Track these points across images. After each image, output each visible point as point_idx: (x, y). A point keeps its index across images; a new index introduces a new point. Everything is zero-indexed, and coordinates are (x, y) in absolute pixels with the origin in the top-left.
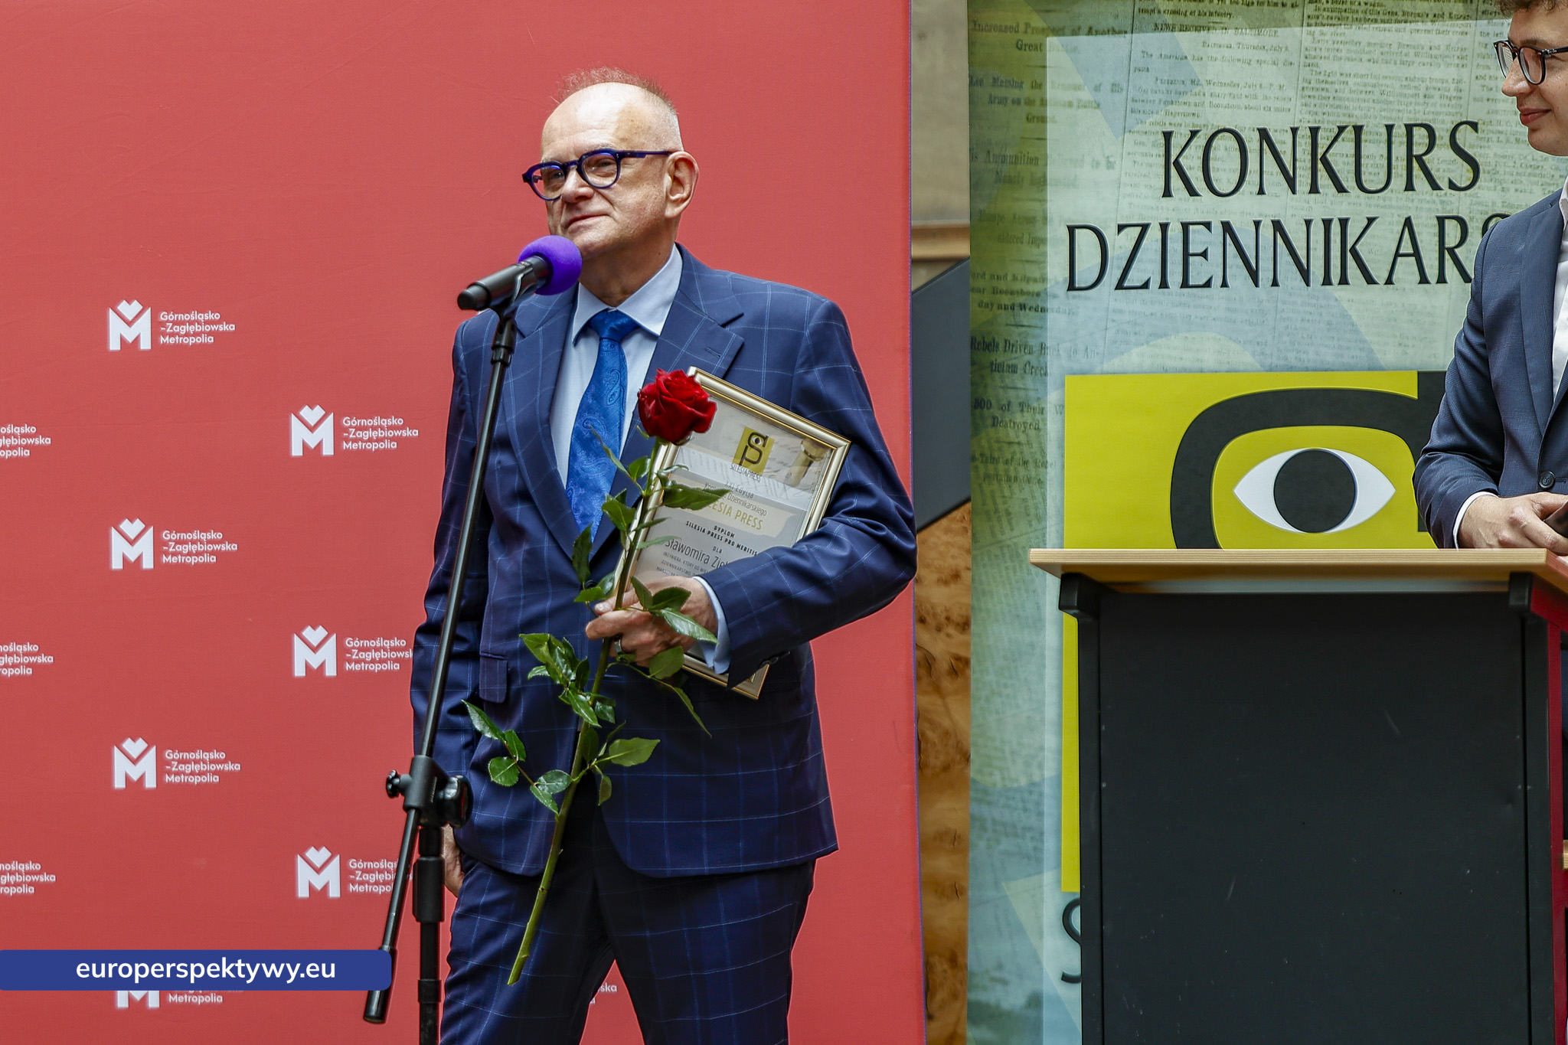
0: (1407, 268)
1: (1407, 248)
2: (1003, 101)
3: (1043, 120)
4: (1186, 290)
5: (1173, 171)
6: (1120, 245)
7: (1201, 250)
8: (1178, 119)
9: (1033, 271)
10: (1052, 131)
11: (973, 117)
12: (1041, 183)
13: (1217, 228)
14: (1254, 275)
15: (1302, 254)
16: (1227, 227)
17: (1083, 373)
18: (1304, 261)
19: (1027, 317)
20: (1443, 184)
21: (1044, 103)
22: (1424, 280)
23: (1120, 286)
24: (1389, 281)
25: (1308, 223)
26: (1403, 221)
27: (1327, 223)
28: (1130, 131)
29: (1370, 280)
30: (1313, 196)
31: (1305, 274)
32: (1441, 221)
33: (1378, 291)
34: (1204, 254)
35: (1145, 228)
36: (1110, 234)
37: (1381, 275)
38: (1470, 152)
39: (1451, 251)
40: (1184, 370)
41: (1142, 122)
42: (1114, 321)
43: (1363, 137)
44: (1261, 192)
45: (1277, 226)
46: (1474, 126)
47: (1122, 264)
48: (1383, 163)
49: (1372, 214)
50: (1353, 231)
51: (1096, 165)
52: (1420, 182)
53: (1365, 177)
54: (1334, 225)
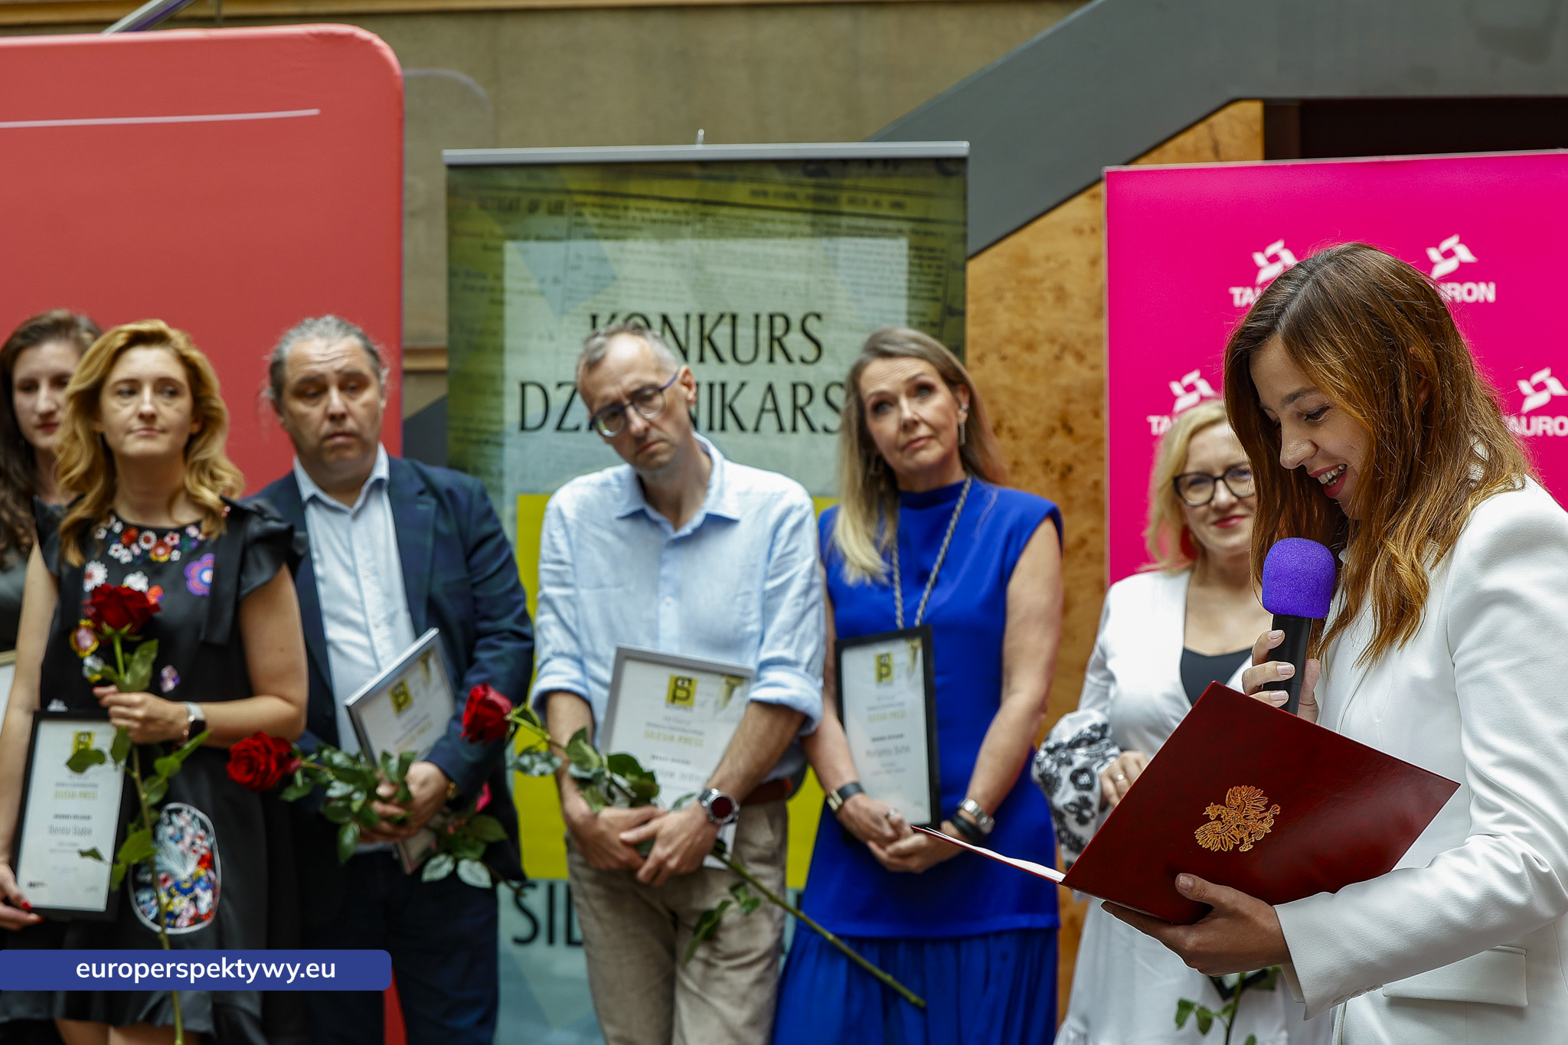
0: (769, 420)
1: (769, 405)
2: (472, 289)
3: (501, 303)
6: (559, 398)
8: (602, 306)
9: (494, 416)
10: (509, 312)
11: (452, 300)
12: (500, 350)
17: (530, 492)
19: (489, 450)
20: (796, 358)
21: (502, 290)
22: (781, 429)
23: (559, 428)
24: (756, 429)
26: (765, 386)
27: (711, 386)
28: (567, 313)
29: (742, 428)
30: (701, 365)
32: (794, 386)
33: (748, 437)
36: (551, 389)
37: (749, 424)
38: (816, 335)
39: (802, 409)
41: (574, 306)
42: (554, 454)
43: (739, 322)
46: (818, 316)
47: (560, 411)
48: (752, 341)
49: (743, 379)
50: (730, 391)
51: (541, 337)
52: (779, 356)
53: (739, 352)
54: (717, 387)
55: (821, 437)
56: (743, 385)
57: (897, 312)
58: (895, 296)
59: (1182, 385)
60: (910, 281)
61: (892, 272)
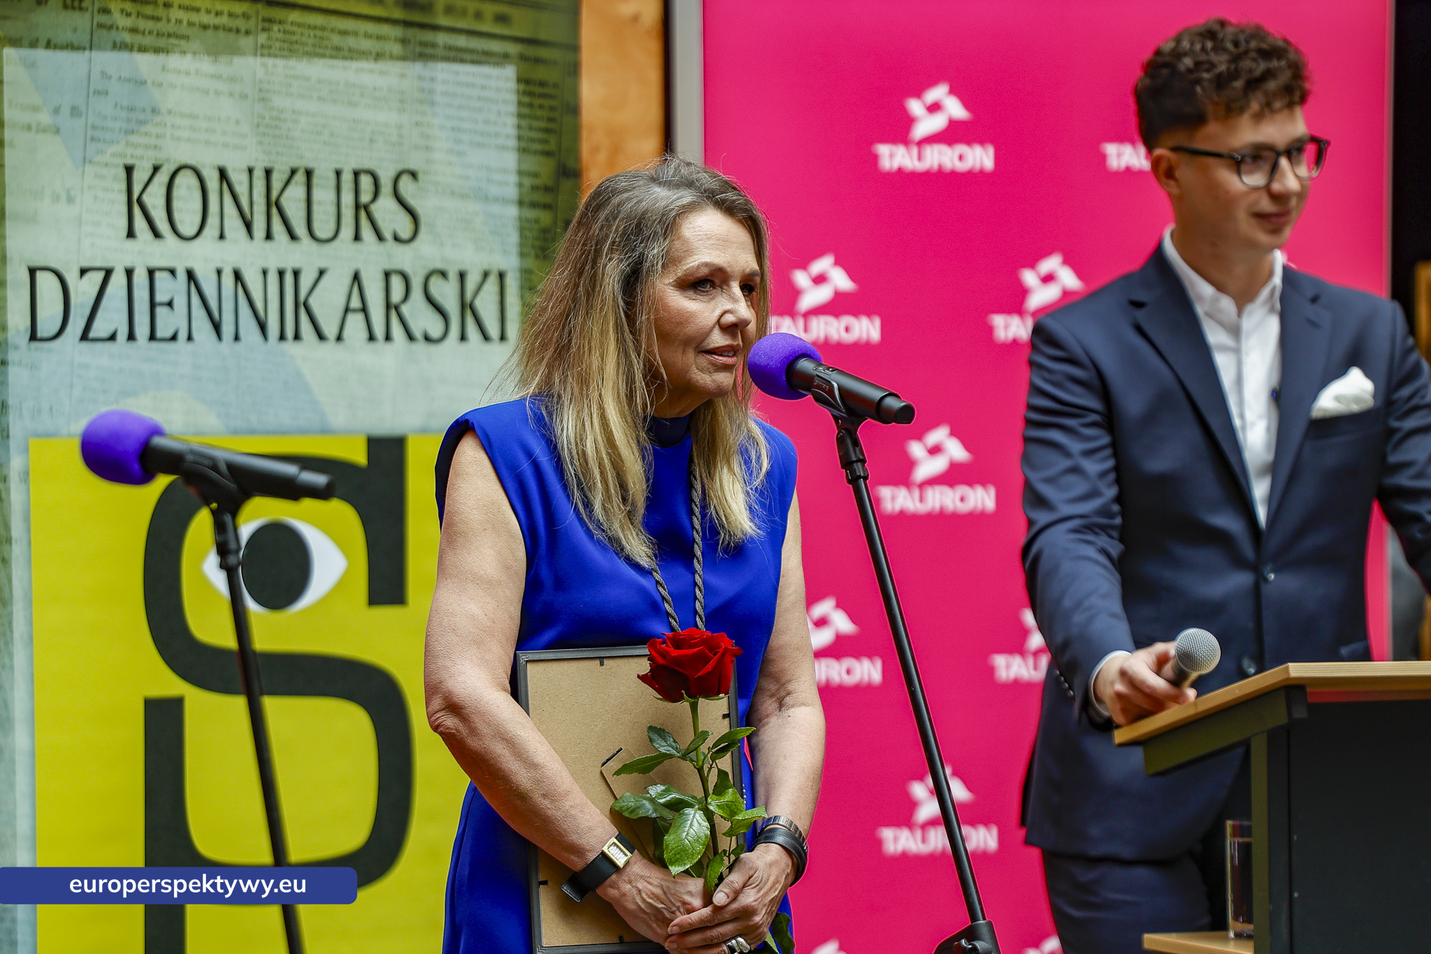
0: (355, 323)
1: (355, 303)
4: (154, 345)
5: (137, 211)
6: (84, 290)
7: (166, 299)
8: (139, 152)
10: (10, 157)
13: (182, 276)
14: (217, 327)
15: (259, 305)
16: (191, 275)
17: (48, 435)
18: (261, 314)
20: (388, 235)
22: (372, 338)
23: (85, 337)
24: (339, 338)
25: (265, 273)
26: (352, 274)
27: (281, 274)
28: (90, 162)
29: (321, 336)
30: (269, 244)
31: (263, 327)
32: (387, 275)
33: (328, 350)
34: (170, 304)
35: (108, 273)
36: (72, 278)
37: (330, 330)
38: (412, 202)
39: (397, 308)
41: (102, 152)
42: (79, 377)
43: (315, 181)
44: (222, 237)
45: (238, 276)
46: (414, 175)
47: (87, 310)
48: (333, 209)
49: (323, 265)
50: (306, 282)
51: (56, 198)
52: (367, 232)
53: (316, 226)
54: (289, 277)
55: (420, 347)
56: (322, 273)
57: (504, 171)
58: (503, 148)
59: (810, 276)
60: (519, 127)
61: (499, 113)
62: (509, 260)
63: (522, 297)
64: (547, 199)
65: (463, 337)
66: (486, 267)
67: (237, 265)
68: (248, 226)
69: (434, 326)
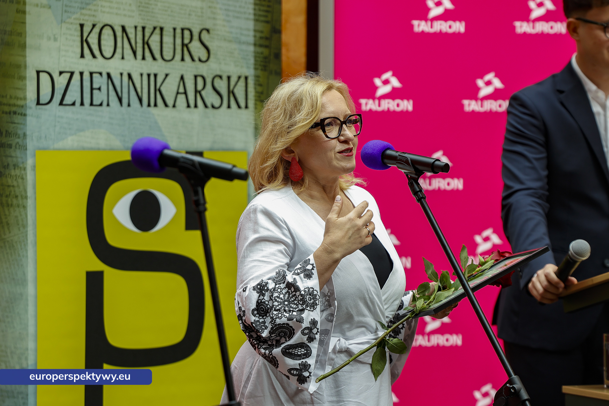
0: (181, 98)
1: (181, 90)
3: (24, 12)
4: (92, 107)
5: (85, 45)
6: (61, 82)
7: (98, 86)
8: (86, 18)
9: (21, 94)
10: (29, 19)
12: (23, 46)
13: (105, 76)
14: (120, 100)
15: (139, 90)
16: (109, 75)
17: (44, 149)
18: (140, 94)
19: (17, 119)
20: (196, 59)
21: (25, 3)
22: (189, 106)
23: (61, 104)
24: (174, 106)
25: (142, 75)
26: (179, 76)
27: (149, 75)
28: (64, 22)
29: (166, 105)
30: (143, 62)
31: (140, 100)
32: (196, 77)
33: (169, 111)
34: (99, 89)
35: (72, 73)
36: (56, 76)
37: (170, 102)
38: (207, 43)
39: (200, 92)
40: (92, 149)
41: (70, 18)
42: (59, 122)
43: (164, 33)
44: (123, 58)
45: (130, 76)
46: (208, 31)
47: (62, 92)
48: (172, 46)
49: (167, 72)
50: (160, 79)
51: (49, 39)
52: (187, 57)
53: (164, 53)
54: (152, 77)
55: (210, 110)
56: (167, 75)
57: (248, 30)
58: (248, 19)
59: (382, 80)
60: (255, 9)
61: (246, 3)
62: (250, 72)
63: (255, 88)
64: (266, 43)
65: (229, 107)
66: (239, 74)
67: (130, 72)
68: (135, 53)
69: (216, 101)
